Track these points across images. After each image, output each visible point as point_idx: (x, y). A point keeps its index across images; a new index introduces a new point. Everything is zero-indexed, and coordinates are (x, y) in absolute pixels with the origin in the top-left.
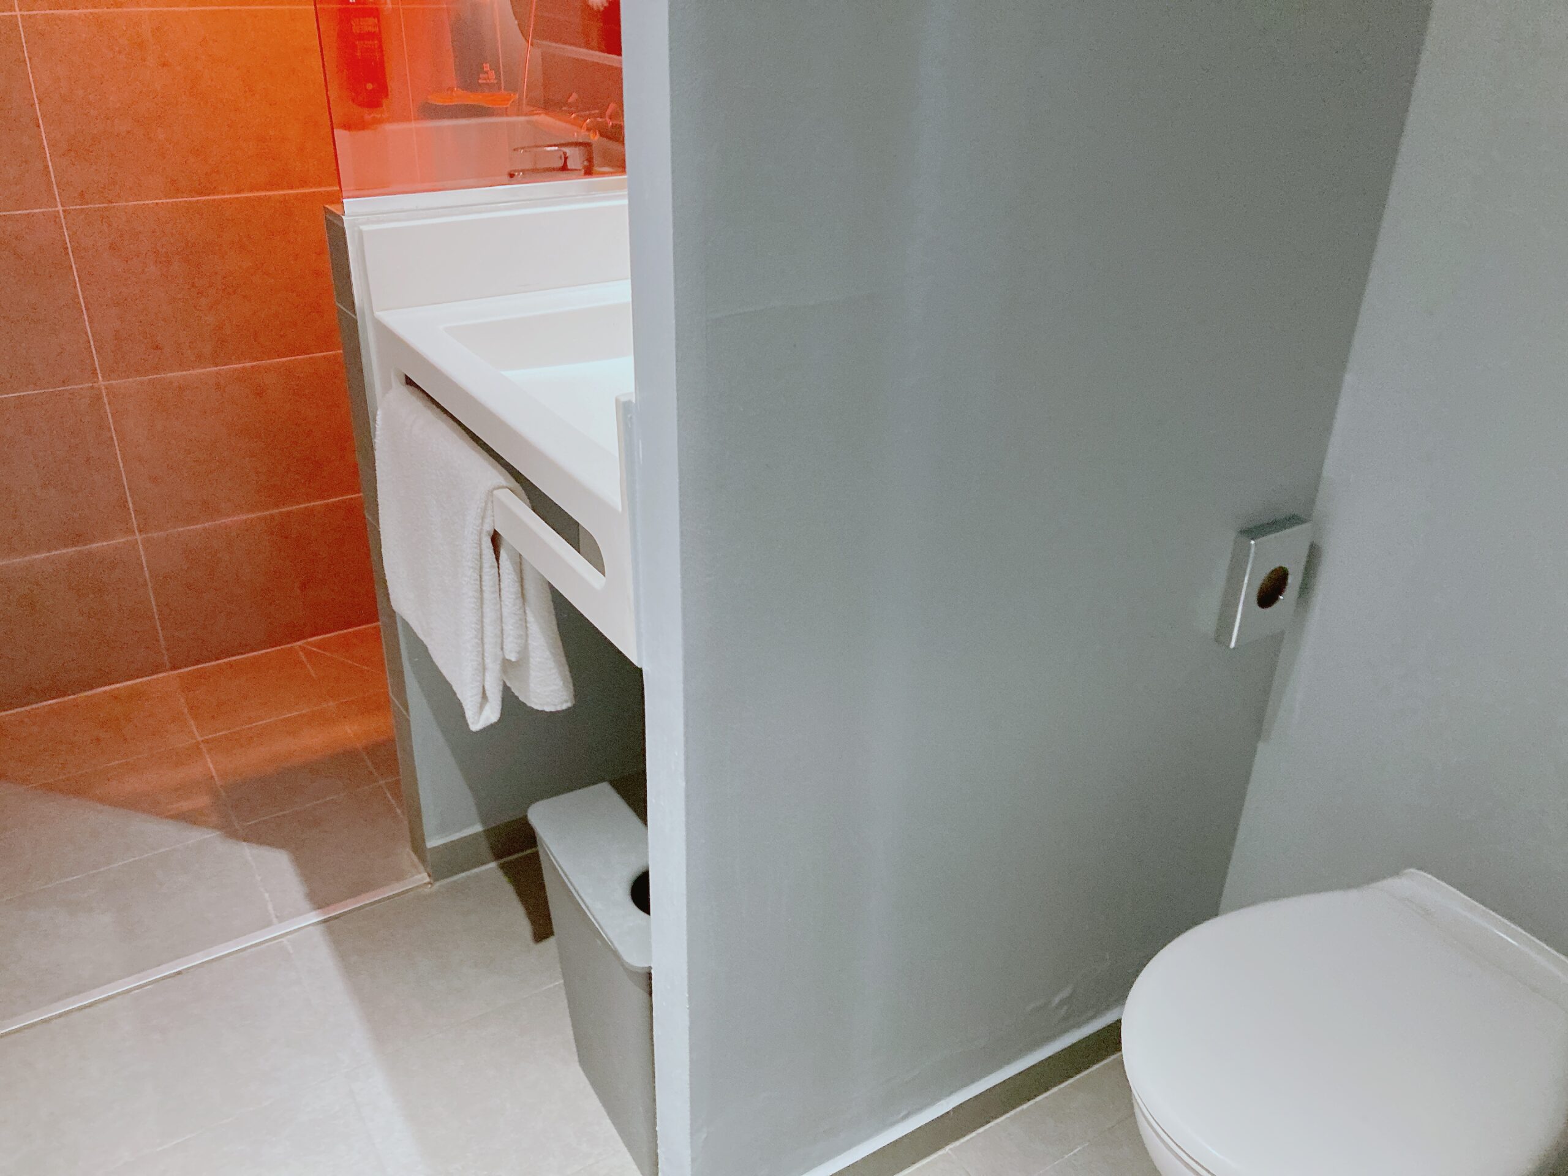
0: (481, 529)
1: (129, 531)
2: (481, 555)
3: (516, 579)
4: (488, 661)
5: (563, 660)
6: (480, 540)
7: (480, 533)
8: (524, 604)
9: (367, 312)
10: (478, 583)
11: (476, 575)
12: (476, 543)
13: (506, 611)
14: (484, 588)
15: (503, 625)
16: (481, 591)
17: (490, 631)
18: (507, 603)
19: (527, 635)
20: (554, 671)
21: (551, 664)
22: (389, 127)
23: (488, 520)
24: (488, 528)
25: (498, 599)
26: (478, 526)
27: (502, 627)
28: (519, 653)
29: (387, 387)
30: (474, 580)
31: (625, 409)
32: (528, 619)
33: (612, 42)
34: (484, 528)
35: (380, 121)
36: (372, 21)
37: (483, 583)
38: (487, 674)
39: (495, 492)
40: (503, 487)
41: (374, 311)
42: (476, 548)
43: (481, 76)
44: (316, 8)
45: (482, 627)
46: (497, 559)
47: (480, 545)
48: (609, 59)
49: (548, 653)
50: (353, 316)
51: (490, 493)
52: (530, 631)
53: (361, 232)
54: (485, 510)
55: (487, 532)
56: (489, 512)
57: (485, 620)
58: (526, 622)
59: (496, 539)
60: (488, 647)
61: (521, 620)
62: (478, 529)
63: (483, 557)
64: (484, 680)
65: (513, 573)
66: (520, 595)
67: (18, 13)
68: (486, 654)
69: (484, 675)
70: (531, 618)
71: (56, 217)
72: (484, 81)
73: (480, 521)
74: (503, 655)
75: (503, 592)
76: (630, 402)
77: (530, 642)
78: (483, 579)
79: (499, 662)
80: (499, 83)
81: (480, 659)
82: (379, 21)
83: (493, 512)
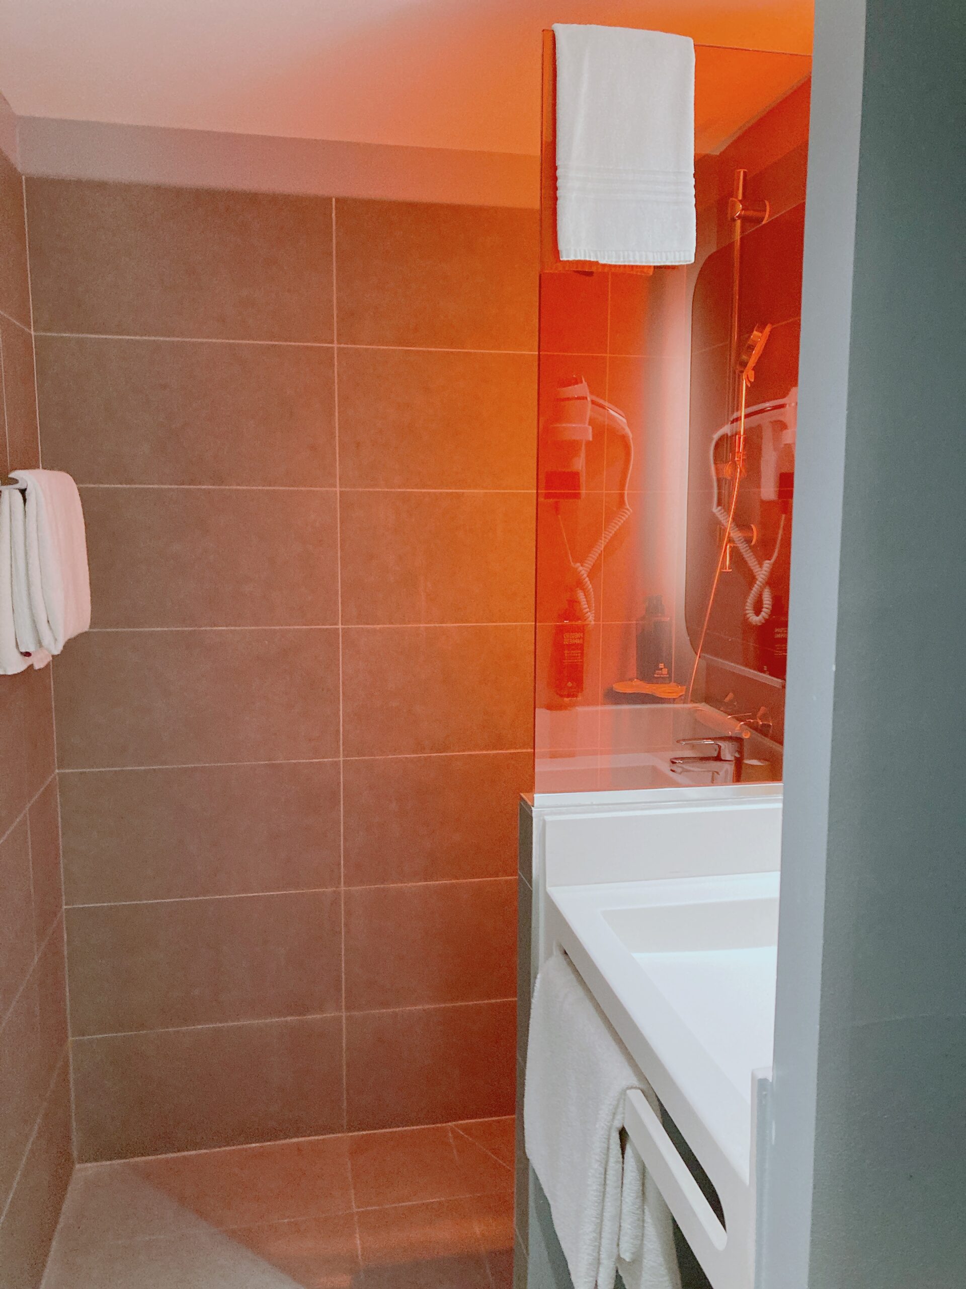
0: (612, 1125)
1: (339, 1008)
2: (608, 1148)
3: (638, 1177)
4: (603, 1256)
5: (675, 1267)
6: (609, 1136)
7: (610, 1128)
8: (643, 1203)
9: (541, 882)
10: (603, 1176)
11: (601, 1169)
12: (604, 1138)
13: (626, 1208)
14: (608, 1182)
15: (622, 1221)
16: (605, 1184)
17: (608, 1227)
18: (627, 1200)
19: (643, 1235)
20: (667, 1278)
21: (663, 1271)
22: (580, 709)
23: (619, 1117)
24: (618, 1124)
25: (619, 1195)
26: (608, 1122)
27: (620, 1223)
28: (633, 1253)
29: (549, 954)
30: (599, 1174)
31: (761, 1086)
32: (645, 1218)
33: (778, 668)
34: (614, 1124)
35: (573, 705)
36: (578, 635)
37: (607, 1176)
38: (601, 1269)
39: (628, 1092)
40: (636, 1088)
41: (547, 886)
42: (604, 1142)
43: (657, 671)
44: (536, 624)
45: (602, 1221)
46: (623, 1153)
47: (609, 1139)
48: (775, 682)
49: (662, 1259)
50: (530, 887)
51: (624, 1092)
52: (646, 1232)
53: (544, 821)
54: (616, 1107)
55: (617, 1128)
56: (620, 1109)
57: (605, 1214)
58: (643, 1221)
59: (623, 1134)
60: (605, 1242)
61: (639, 1220)
62: (609, 1124)
63: (611, 1151)
64: (597, 1273)
65: (637, 1172)
66: (640, 1194)
67: (340, 626)
68: (602, 1249)
69: (598, 1268)
70: (648, 1219)
71: (337, 764)
72: (659, 676)
73: (611, 1117)
74: (618, 1251)
75: (624, 1188)
76: (766, 1080)
77: (645, 1242)
78: (607, 1173)
79: (613, 1260)
80: (670, 677)
81: (595, 1254)
82: (584, 635)
83: (624, 1109)
